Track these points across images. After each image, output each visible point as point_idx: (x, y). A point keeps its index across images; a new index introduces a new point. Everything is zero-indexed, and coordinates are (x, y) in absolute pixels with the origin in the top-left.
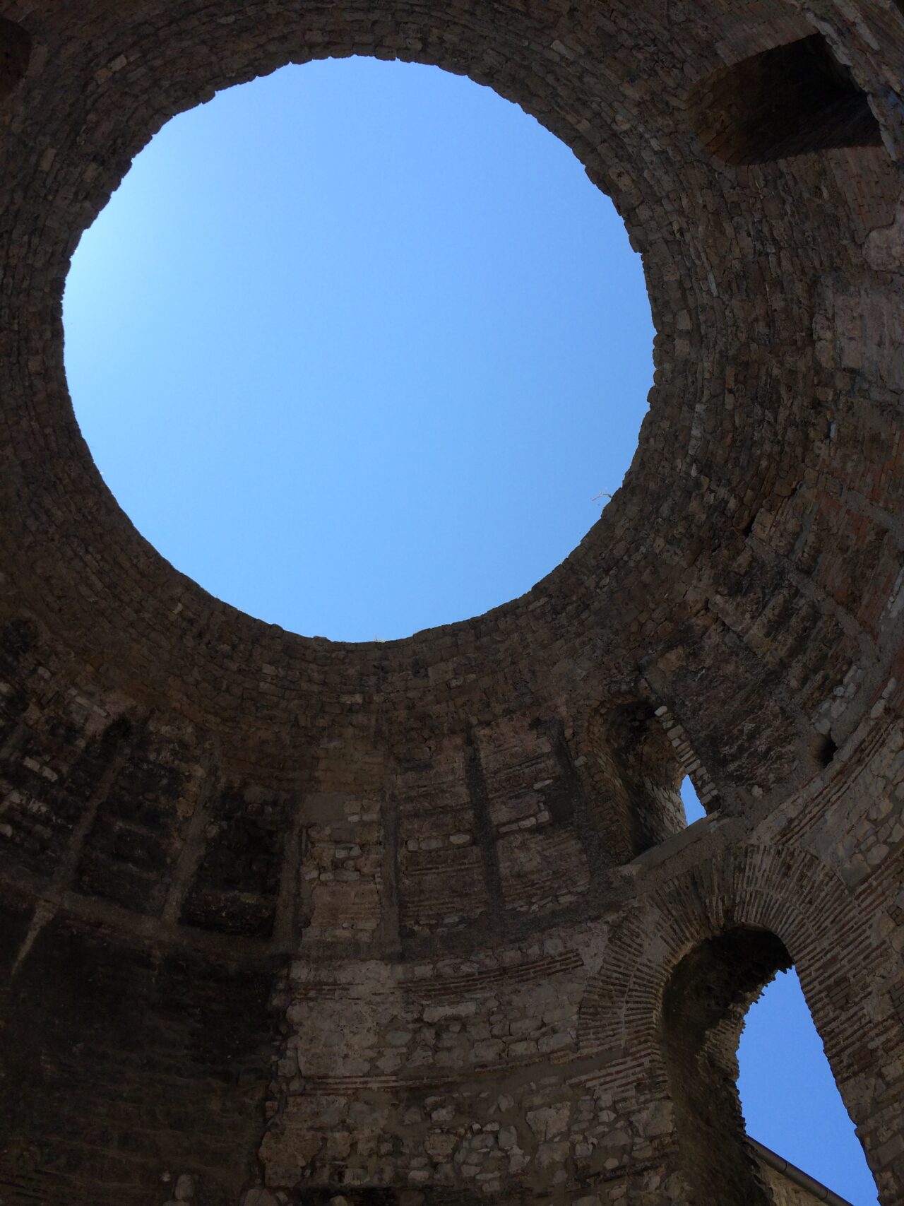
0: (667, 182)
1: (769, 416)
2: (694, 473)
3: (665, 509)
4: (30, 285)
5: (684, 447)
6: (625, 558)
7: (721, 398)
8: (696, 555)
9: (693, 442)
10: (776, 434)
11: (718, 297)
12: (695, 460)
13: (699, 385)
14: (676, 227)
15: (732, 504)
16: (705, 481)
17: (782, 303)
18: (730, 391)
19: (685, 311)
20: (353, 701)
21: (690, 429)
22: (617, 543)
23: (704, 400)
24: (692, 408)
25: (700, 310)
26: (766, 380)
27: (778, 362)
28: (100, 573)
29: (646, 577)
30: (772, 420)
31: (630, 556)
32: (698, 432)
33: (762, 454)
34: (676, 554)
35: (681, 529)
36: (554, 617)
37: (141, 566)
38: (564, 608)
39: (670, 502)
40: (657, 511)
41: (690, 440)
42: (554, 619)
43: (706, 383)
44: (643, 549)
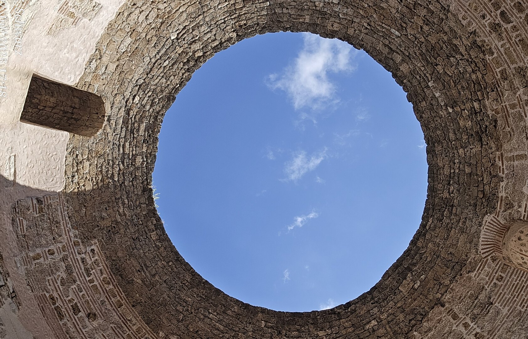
0: (350, 11)
2: (451, 110)
4: (140, 203)
6: (452, 171)
7: (436, 71)
9: (440, 99)
10: (468, 61)
11: (401, 35)
12: (446, 105)
13: (423, 76)
14: (365, 25)
15: (476, 105)
17: (425, 10)
18: (437, 65)
19: (395, 53)
20: (372, 325)
21: (435, 95)
22: (443, 169)
23: (430, 79)
24: (428, 87)
25: (399, 47)
26: (446, 45)
27: (443, 33)
28: (220, 321)
30: (461, 57)
31: (453, 168)
32: (438, 93)
33: (470, 74)
34: (471, 149)
36: (441, 222)
37: (236, 310)
38: (443, 215)
40: (450, 140)
41: (438, 100)
42: (442, 224)
43: (425, 72)
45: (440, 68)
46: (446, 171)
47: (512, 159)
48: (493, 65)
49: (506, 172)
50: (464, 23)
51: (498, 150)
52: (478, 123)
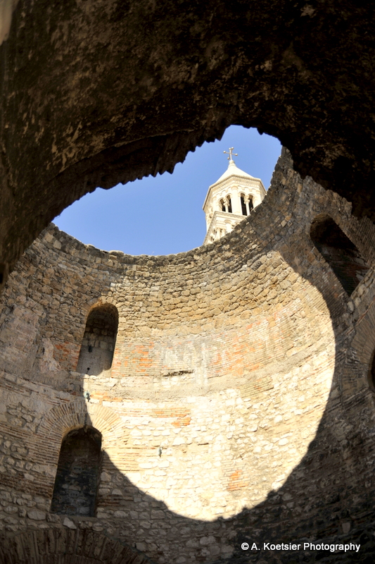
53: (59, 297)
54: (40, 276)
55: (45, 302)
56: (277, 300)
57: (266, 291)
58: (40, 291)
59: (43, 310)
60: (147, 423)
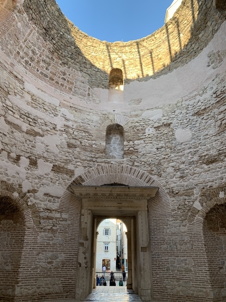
1: (69, 56)
2: (61, 33)
3: (55, 23)
5: (66, 33)
8: (45, 29)
12: (64, 34)
15: (54, 42)
16: (59, 35)
29: (42, 13)
35: (51, 26)
39: (56, 25)
44: (48, 13)
45: (73, 47)
46: (49, 6)
47: (31, 31)
48: (58, 60)
49: (30, 24)
50: (74, 69)
51: (38, 30)
52: (50, 35)
53: (95, 69)
54: (84, 61)
55: (89, 72)
56: (199, 49)
57: (193, 45)
58: (86, 68)
59: (89, 76)
60: (141, 119)
